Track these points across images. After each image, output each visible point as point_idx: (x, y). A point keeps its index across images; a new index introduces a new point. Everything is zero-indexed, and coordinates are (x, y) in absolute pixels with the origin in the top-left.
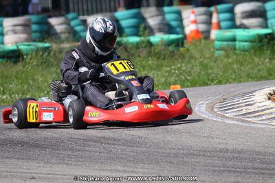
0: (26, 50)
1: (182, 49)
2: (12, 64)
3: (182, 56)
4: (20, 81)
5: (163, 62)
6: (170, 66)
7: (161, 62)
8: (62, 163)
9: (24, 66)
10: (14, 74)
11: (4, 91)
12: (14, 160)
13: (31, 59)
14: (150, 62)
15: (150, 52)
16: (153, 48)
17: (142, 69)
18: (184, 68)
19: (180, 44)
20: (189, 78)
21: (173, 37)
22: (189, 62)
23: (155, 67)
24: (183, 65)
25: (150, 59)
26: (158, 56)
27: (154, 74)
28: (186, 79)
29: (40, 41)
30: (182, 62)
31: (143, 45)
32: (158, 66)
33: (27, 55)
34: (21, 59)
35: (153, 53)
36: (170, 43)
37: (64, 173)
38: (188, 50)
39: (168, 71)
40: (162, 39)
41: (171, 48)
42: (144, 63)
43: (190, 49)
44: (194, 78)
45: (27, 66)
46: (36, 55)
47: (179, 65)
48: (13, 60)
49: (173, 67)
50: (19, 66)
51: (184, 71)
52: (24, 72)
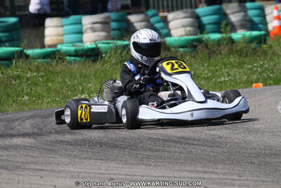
0: (105, 48)
1: (264, 46)
2: (91, 62)
3: (265, 53)
4: (99, 80)
5: (245, 59)
6: (252, 64)
7: (243, 59)
8: (141, 164)
9: (103, 65)
10: (93, 73)
11: (82, 90)
12: (92, 161)
13: (109, 57)
14: (232, 60)
15: (232, 50)
16: (234, 45)
17: (223, 66)
18: (266, 66)
19: (263, 41)
20: (271, 75)
21: (255, 33)
22: (271, 59)
23: (236, 64)
24: (266, 62)
25: (232, 56)
26: (240, 53)
27: (236, 72)
28: (269, 76)
29: (119, 39)
30: (265, 59)
31: (225, 43)
32: (240, 63)
33: (106, 53)
34: (99, 58)
35: (234, 50)
36: (253, 40)
37: (143, 174)
38: (271, 46)
39: (250, 69)
40: (244, 35)
41: (253, 45)
42: (225, 60)
43: (273, 46)
44: (277, 76)
45: (106, 65)
46: (115, 53)
47: (261, 63)
48: (92, 58)
49: (255, 64)
50: (98, 65)
51: (267, 69)
52: (102, 71)
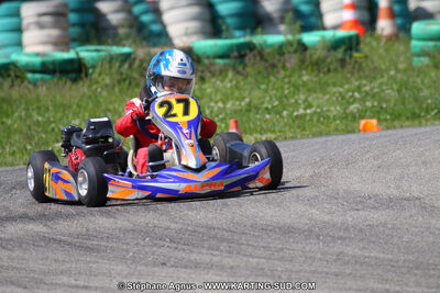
0: (92, 58)
1: (356, 55)
2: (69, 83)
5: (326, 77)
6: (342, 85)
13: (100, 74)
14: (305, 78)
15: (303, 61)
16: (308, 53)
18: (366, 89)
19: (354, 46)
21: (341, 33)
24: (364, 82)
25: (304, 72)
26: (317, 65)
29: (115, 44)
31: (292, 49)
32: (320, 84)
33: (94, 67)
34: (83, 75)
35: (308, 61)
38: (366, 56)
40: (323, 37)
41: (339, 54)
42: (294, 79)
43: (369, 55)
45: (94, 87)
46: (110, 68)
48: (71, 76)
49: (347, 86)
50: (82, 88)
52: (90, 97)
